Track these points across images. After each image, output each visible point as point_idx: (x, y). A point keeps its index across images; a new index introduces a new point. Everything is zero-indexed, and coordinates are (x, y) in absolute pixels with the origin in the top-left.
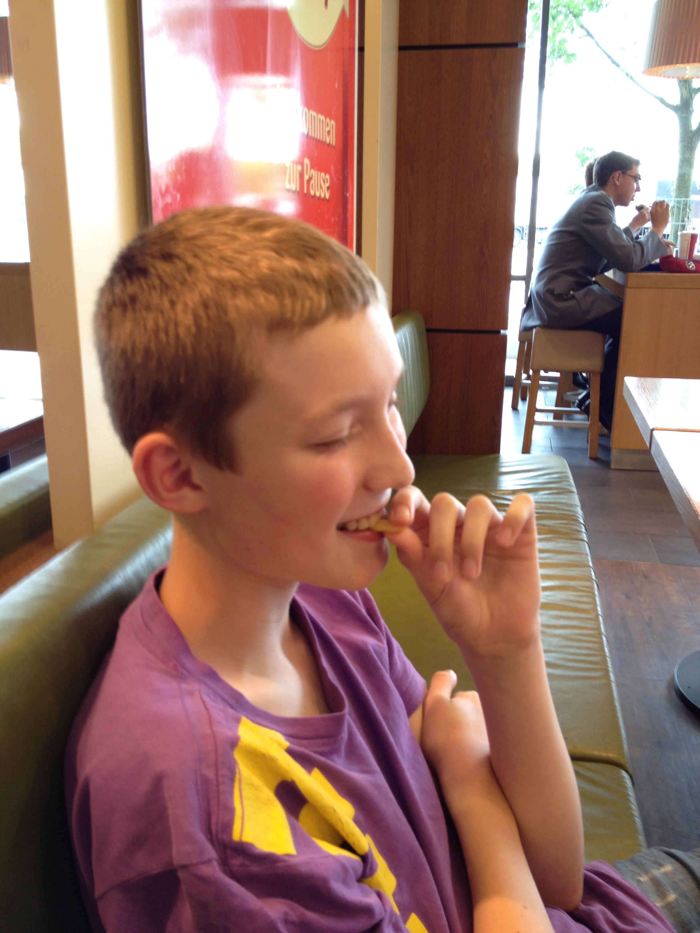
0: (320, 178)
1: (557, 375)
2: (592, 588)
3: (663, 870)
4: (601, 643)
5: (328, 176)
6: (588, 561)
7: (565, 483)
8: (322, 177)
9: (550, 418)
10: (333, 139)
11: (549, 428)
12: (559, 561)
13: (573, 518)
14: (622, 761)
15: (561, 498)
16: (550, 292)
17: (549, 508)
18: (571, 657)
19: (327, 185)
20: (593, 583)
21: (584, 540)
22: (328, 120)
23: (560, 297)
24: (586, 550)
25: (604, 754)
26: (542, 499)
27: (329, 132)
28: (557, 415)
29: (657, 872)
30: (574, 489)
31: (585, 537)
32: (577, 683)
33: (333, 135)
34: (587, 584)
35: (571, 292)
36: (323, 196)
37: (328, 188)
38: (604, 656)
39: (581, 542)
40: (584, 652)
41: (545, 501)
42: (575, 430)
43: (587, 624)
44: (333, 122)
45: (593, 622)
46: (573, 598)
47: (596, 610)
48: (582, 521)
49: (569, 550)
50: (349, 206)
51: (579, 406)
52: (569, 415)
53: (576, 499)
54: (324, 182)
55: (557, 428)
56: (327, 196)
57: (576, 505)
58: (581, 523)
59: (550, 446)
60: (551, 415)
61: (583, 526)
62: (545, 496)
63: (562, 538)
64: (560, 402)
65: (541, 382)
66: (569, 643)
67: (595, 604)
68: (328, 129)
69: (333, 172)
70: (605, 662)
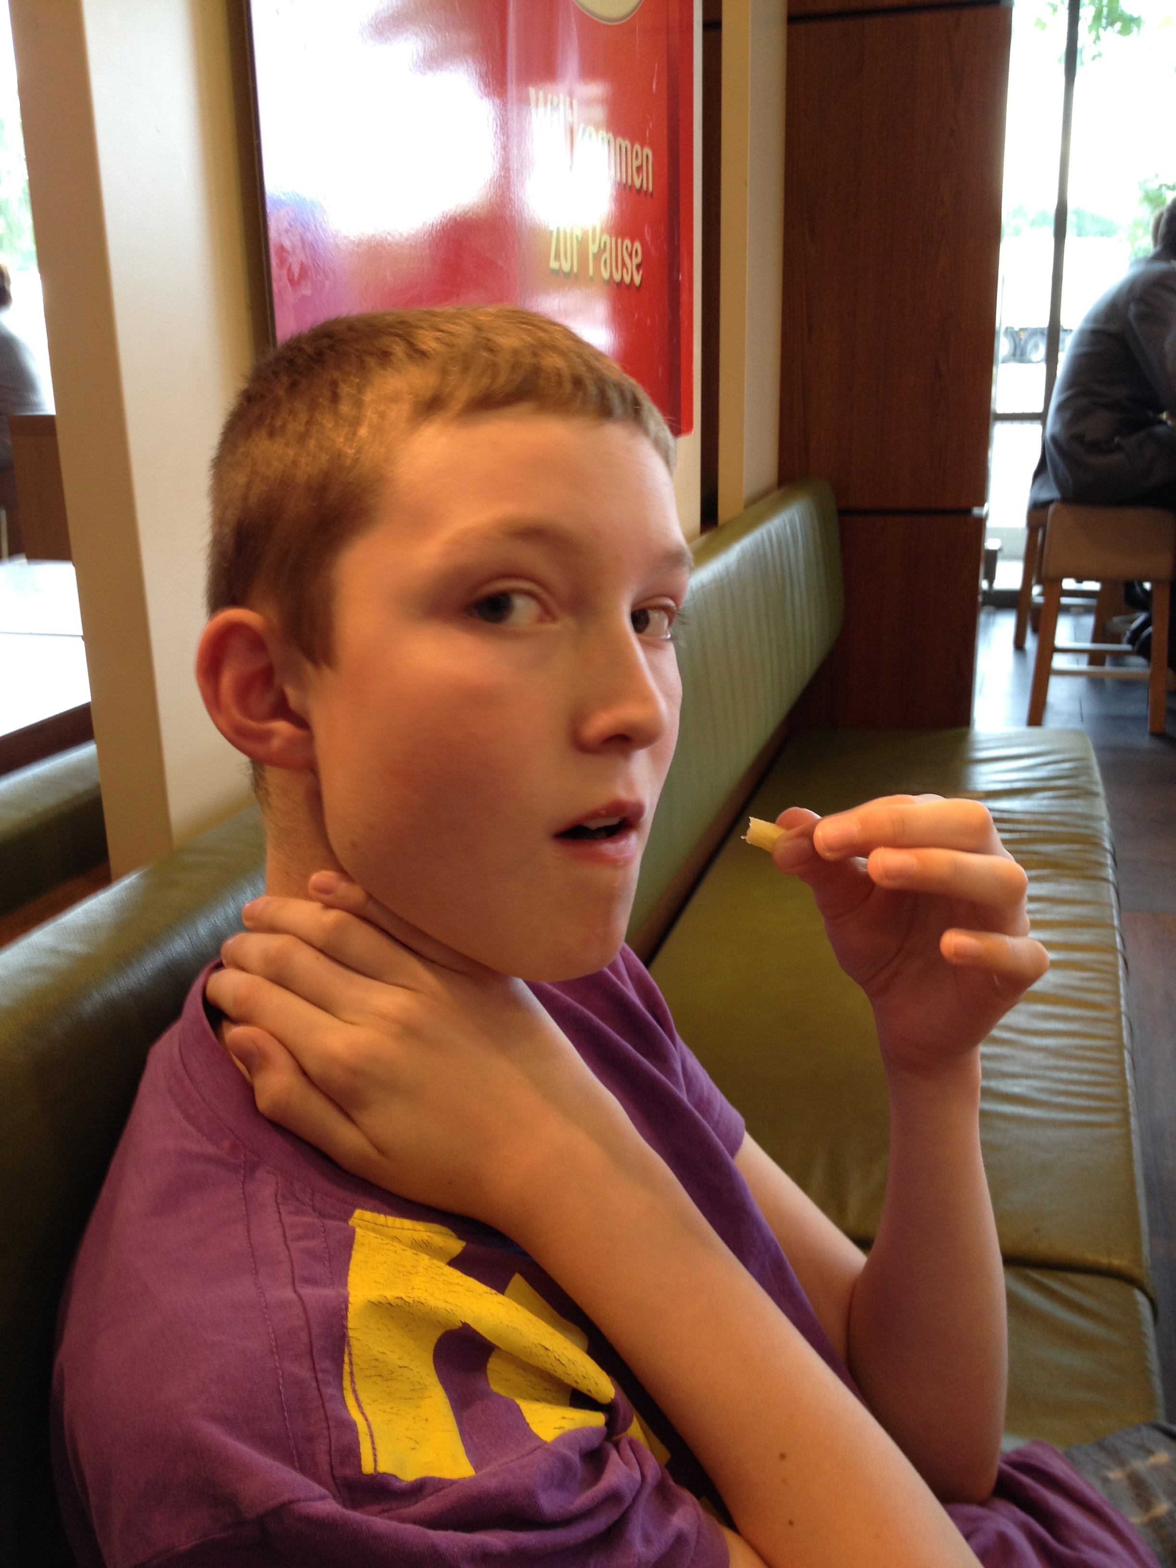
0: (622, 247)
1: (1093, 586)
2: (1114, 965)
3: (1152, 1460)
4: (1121, 1062)
5: (638, 245)
6: (1112, 918)
7: (1083, 778)
8: (627, 248)
9: (1082, 664)
10: (648, 180)
11: (1080, 683)
12: (1057, 917)
13: (1091, 841)
14: (1136, 1272)
15: (1072, 805)
16: (1077, 438)
17: (1049, 823)
18: (1062, 1087)
19: (637, 260)
20: (1117, 957)
21: (1106, 880)
22: (637, 147)
23: (1095, 447)
24: (1109, 897)
25: (1104, 1260)
26: (1040, 806)
27: (639, 169)
28: (1095, 658)
29: (1140, 1465)
30: (1100, 789)
31: (1110, 873)
32: (1066, 1134)
33: (647, 173)
34: (1107, 957)
35: (1116, 439)
36: (627, 280)
37: (638, 267)
38: (1124, 1086)
39: (1105, 884)
40: (1085, 1077)
41: (1043, 809)
42: (1127, 684)
43: (1099, 1029)
44: (648, 151)
45: (1109, 1025)
46: (1077, 983)
47: (1118, 1004)
48: (1107, 845)
49: (1078, 897)
50: (684, 296)
51: (1131, 641)
52: (1118, 658)
53: (1101, 807)
54: (630, 255)
55: (1096, 682)
56: (637, 280)
57: (1101, 819)
58: (1105, 849)
59: (1080, 712)
60: (1085, 658)
61: (1109, 856)
62: (1046, 802)
63: (1068, 876)
64: (1099, 635)
65: (1065, 600)
66: (1062, 1063)
67: (1117, 993)
68: (636, 163)
69: (648, 238)
70: (1124, 1097)
